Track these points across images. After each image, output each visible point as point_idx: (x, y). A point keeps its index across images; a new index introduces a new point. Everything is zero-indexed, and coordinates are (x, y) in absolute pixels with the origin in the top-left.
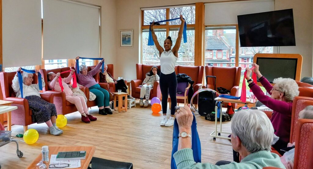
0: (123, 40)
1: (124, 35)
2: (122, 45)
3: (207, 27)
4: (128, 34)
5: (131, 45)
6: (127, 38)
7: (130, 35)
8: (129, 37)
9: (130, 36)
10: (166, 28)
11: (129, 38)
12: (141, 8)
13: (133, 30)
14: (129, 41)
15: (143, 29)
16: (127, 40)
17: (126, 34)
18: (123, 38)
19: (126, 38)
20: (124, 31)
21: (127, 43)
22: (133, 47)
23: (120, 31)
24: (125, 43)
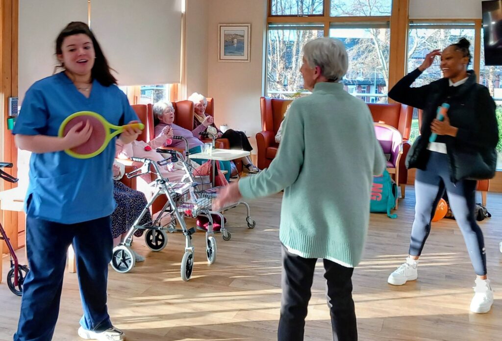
0: (225, 46)
1: (229, 35)
2: (223, 57)
3: (413, 23)
5: (245, 57)
6: (235, 41)
7: (242, 34)
8: (242, 38)
9: (243, 36)
10: (323, 22)
11: (241, 43)
13: (249, 25)
14: (240, 49)
15: (269, 23)
16: (235, 45)
17: (233, 33)
18: (226, 41)
19: (233, 42)
20: (228, 25)
21: (236, 52)
22: (249, 61)
23: (219, 25)
24: (232, 53)
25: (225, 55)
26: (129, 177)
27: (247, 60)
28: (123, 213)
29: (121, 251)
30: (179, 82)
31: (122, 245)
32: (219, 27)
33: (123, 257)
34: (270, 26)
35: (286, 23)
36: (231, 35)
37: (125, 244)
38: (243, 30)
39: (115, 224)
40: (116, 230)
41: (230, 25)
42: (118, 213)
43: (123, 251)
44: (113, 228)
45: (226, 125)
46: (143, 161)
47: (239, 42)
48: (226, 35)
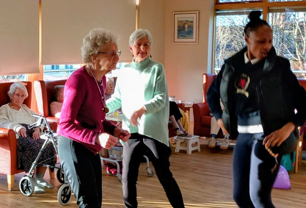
2: (176, 40)
4: (189, 20)
5: (194, 40)
6: (186, 26)
7: (192, 20)
8: (192, 24)
9: (192, 22)
11: (191, 27)
13: (197, 12)
14: (190, 33)
15: (217, 10)
16: (186, 30)
17: (184, 19)
18: (179, 27)
19: (184, 27)
20: (181, 13)
21: (187, 35)
22: (197, 43)
23: (174, 13)
24: (184, 37)
25: (178, 38)
26: (30, 128)
27: (196, 42)
28: (33, 156)
29: (26, 181)
31: (26, 176)
32: (173, 14)
33: (27, 185)
34: (217, 12)
35: (231, 9)
36: (183, 21)
37: (29, 176)
38: (192, 17)
39: (27, 163)
40: (27, 167)
41: (182, 13)
42: (29, 155)
43: (27, 181)
44: (25, 166)
46: (38, 117)
47: (190, 27)
48: (179, 22)
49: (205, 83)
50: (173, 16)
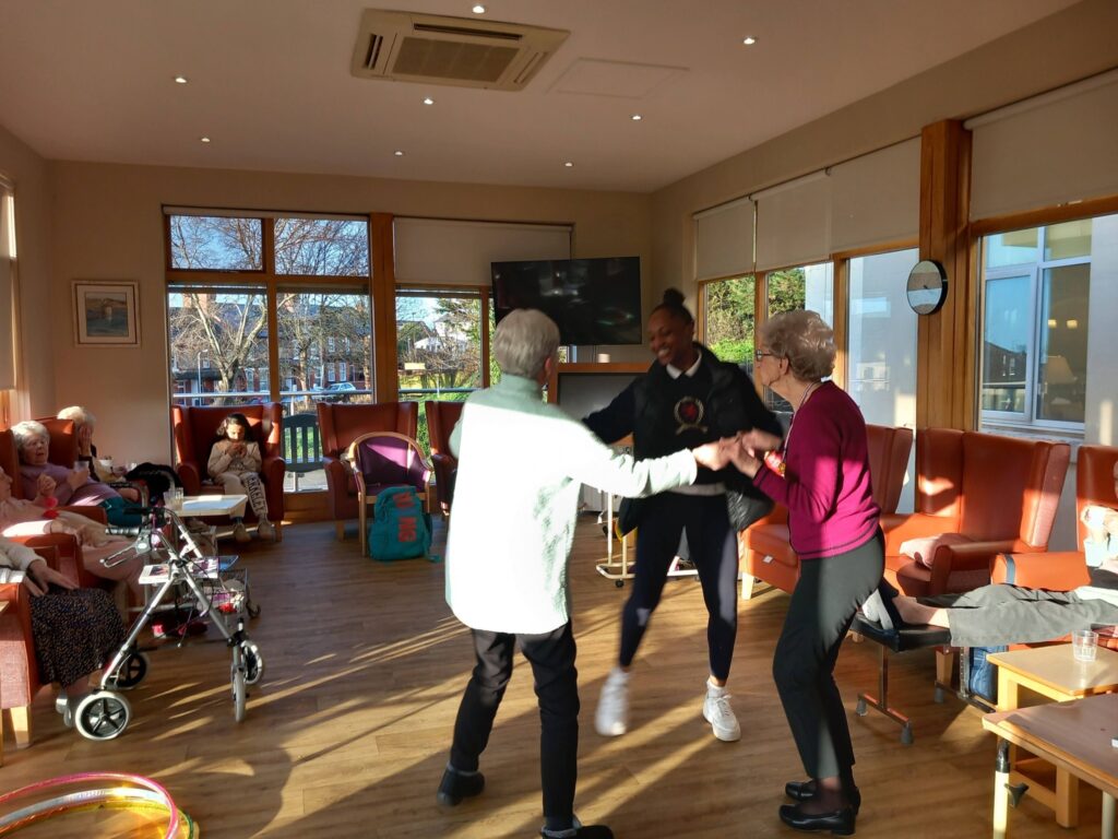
0: (88, 320)
1: (95, 300)
2: (84, 338)
3: (400, 289)
4: (115, 298)
6: (109, 310)
7: (122, 298)
8: (124, 306)
9: (124, 303)
11: (121, 314)
12: (163, 206)
13: (136, 284)
14: (120, 324)
15: (170, 282)
16: (110, 318)
17: (103, 297)
18: (88, 311)
19: (104, 313)
22: (138, 346)
23: (74, 282)
24: (104, 332)
25: (88, 335)
27: (136, 343)
30: (12, 387)
32: (73, 285)
33: (107, 711)
34: (171, 286)
36: (100, 300)
38: (123, 292)
41: (97, 282)
45: (110, 458)
47: (118, 312)
48: (88, 301)
49: (179, 424)
50: (73, 288)
